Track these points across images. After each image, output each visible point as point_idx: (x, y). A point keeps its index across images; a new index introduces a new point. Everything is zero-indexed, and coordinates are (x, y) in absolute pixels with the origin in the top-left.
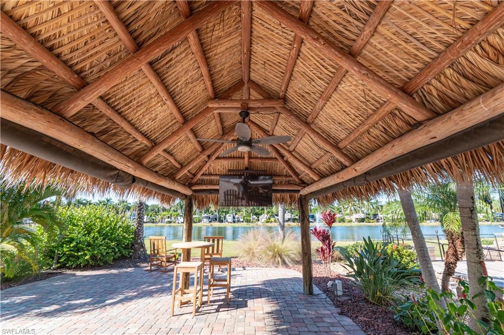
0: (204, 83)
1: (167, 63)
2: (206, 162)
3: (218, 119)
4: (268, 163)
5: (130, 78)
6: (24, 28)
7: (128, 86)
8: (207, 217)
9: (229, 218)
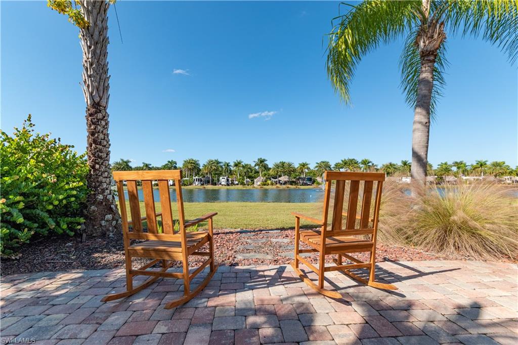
8: (199, 179)
9: (223, 180)
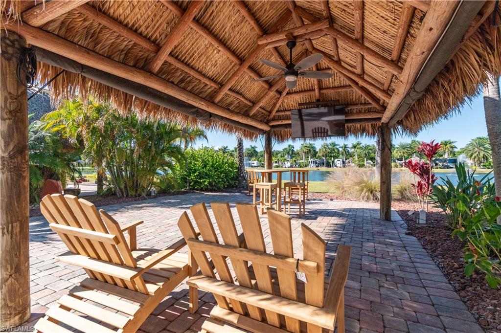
0: (249, 23)
1: (210, 16)
2: (279, 98)
3: (276, 54)
4: (342, 92)
5: (187, 37)
6: (121, 23)
7: (187, 43)
8: (314, 162)
9: (338, 163)
